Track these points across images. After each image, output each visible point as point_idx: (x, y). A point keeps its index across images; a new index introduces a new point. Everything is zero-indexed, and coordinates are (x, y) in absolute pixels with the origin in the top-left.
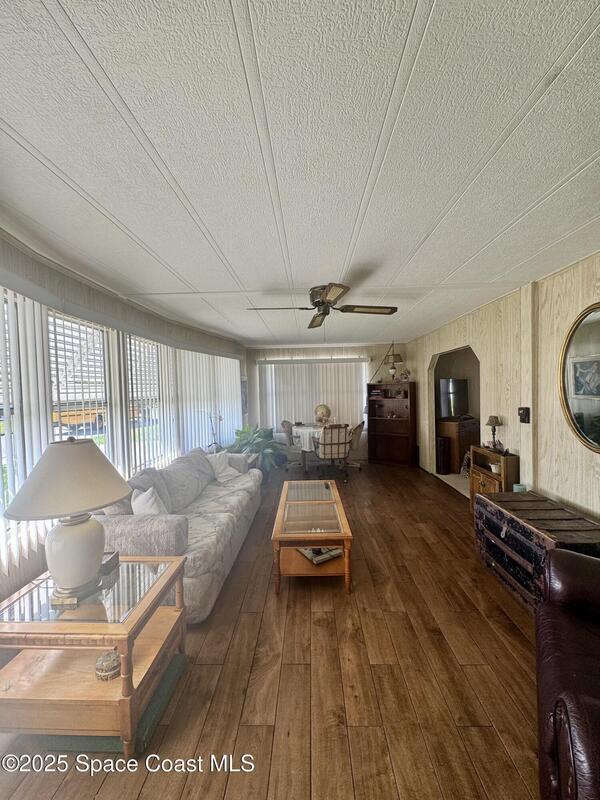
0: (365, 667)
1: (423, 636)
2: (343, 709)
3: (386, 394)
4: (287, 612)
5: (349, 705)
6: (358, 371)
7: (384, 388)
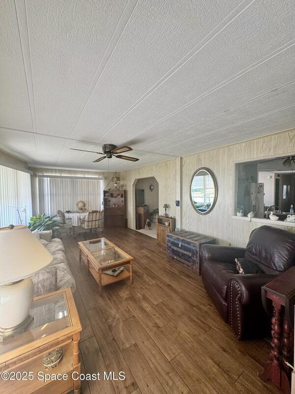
0: (154, 306)
1: (166, 288)
2: (156, 323)
3: (112, 196)
4: (111, 301)
5: (157, 321)
6: (98, 184)
7: (111, 192)
